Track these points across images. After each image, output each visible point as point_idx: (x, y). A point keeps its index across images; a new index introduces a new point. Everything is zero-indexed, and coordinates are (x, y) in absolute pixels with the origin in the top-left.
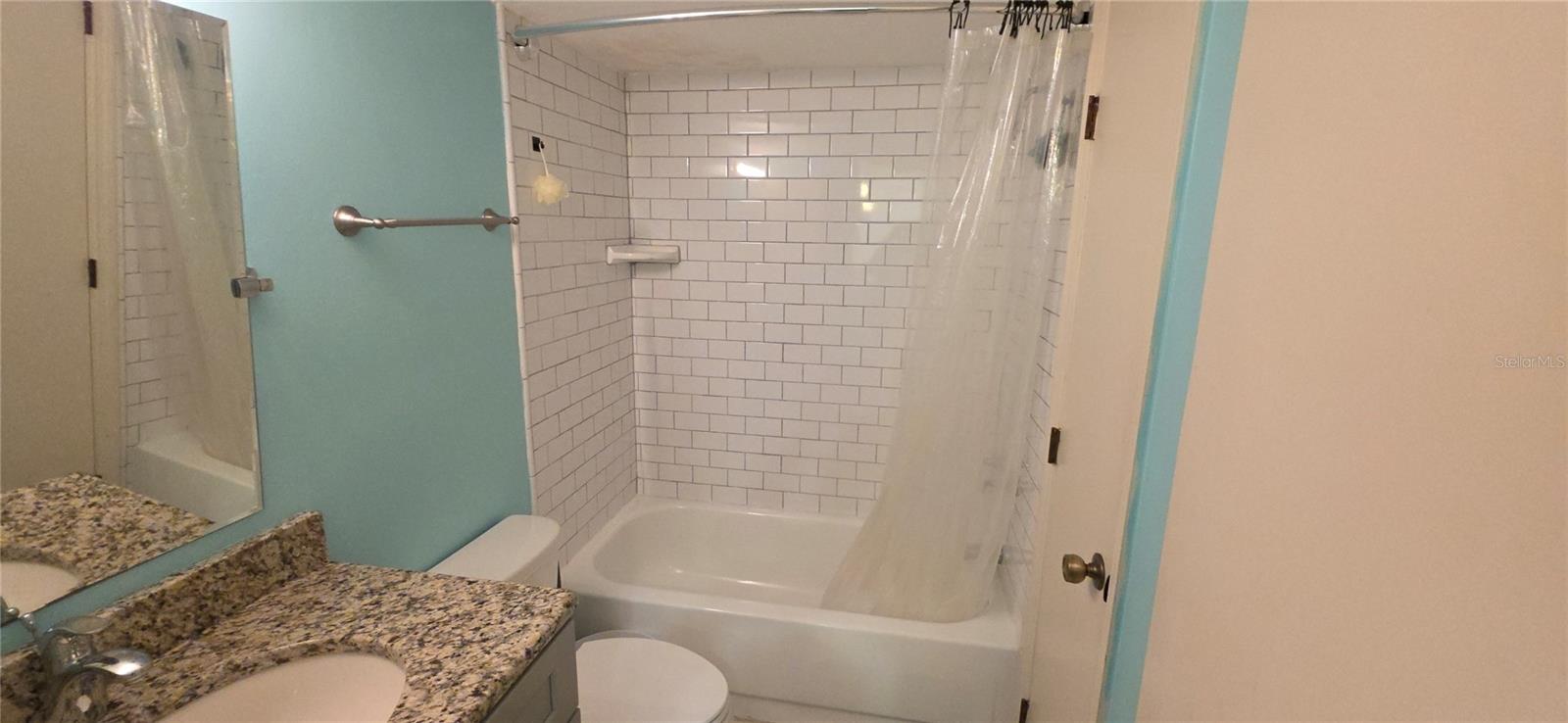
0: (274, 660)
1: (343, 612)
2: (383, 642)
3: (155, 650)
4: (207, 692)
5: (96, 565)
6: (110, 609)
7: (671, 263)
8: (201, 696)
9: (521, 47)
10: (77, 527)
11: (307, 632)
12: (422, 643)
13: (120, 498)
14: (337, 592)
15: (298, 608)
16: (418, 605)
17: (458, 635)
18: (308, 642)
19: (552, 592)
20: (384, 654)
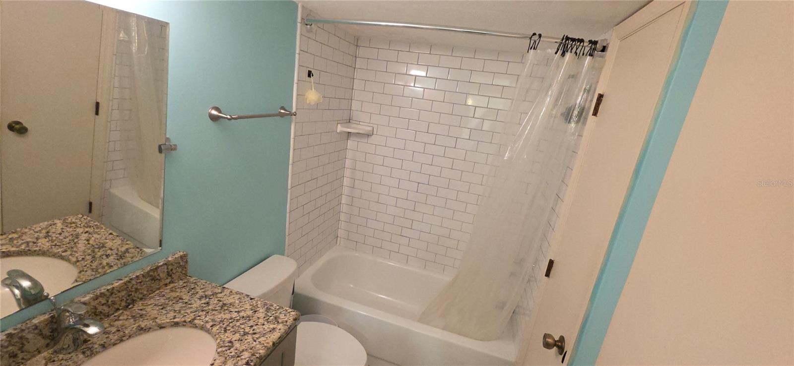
0: (158, 327)
1: (192, 306)
2: (208, 326)
3: (107, 314)
4: (127, 339)
5: (85, 264)
6: (89, 295)
7: (368, 135)
8: (124, 341)
9: (308, 26)
10: (78, 243)
11: (175, 314)
12: (225, 330)
13: (99, 230)
14: (190, 294)
15: (172, 300)
16: (226, 308)
17: (242, 329)
18: (175, 320)
19: (288, 311)
20: (208, 331)
